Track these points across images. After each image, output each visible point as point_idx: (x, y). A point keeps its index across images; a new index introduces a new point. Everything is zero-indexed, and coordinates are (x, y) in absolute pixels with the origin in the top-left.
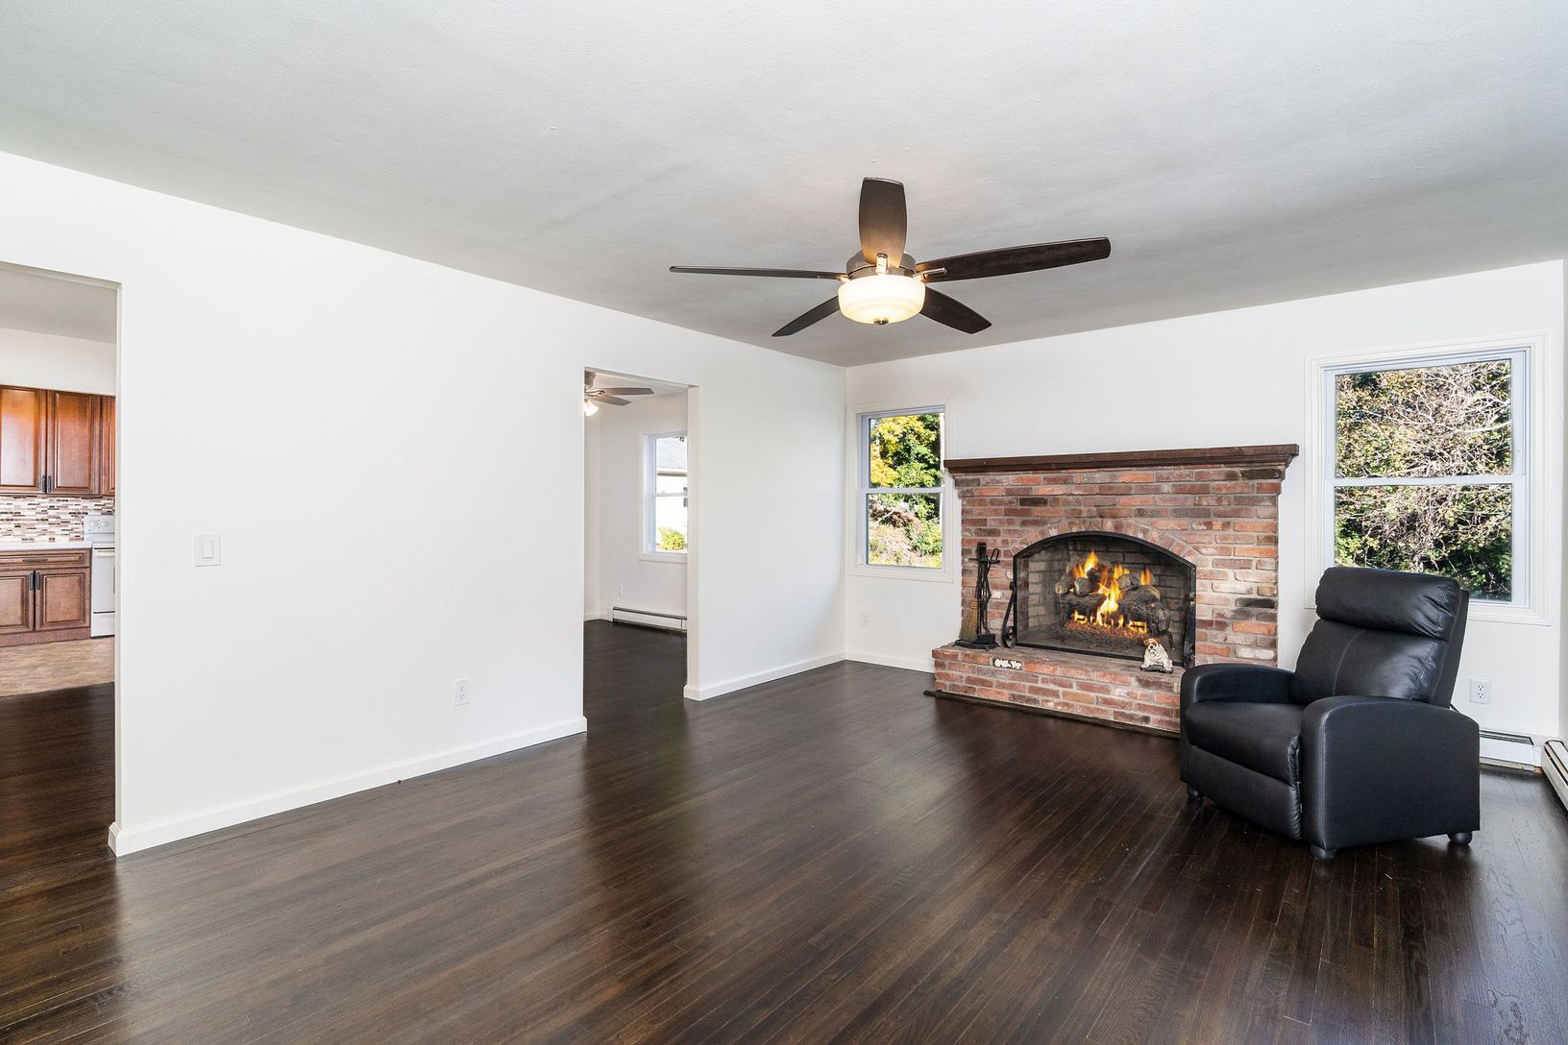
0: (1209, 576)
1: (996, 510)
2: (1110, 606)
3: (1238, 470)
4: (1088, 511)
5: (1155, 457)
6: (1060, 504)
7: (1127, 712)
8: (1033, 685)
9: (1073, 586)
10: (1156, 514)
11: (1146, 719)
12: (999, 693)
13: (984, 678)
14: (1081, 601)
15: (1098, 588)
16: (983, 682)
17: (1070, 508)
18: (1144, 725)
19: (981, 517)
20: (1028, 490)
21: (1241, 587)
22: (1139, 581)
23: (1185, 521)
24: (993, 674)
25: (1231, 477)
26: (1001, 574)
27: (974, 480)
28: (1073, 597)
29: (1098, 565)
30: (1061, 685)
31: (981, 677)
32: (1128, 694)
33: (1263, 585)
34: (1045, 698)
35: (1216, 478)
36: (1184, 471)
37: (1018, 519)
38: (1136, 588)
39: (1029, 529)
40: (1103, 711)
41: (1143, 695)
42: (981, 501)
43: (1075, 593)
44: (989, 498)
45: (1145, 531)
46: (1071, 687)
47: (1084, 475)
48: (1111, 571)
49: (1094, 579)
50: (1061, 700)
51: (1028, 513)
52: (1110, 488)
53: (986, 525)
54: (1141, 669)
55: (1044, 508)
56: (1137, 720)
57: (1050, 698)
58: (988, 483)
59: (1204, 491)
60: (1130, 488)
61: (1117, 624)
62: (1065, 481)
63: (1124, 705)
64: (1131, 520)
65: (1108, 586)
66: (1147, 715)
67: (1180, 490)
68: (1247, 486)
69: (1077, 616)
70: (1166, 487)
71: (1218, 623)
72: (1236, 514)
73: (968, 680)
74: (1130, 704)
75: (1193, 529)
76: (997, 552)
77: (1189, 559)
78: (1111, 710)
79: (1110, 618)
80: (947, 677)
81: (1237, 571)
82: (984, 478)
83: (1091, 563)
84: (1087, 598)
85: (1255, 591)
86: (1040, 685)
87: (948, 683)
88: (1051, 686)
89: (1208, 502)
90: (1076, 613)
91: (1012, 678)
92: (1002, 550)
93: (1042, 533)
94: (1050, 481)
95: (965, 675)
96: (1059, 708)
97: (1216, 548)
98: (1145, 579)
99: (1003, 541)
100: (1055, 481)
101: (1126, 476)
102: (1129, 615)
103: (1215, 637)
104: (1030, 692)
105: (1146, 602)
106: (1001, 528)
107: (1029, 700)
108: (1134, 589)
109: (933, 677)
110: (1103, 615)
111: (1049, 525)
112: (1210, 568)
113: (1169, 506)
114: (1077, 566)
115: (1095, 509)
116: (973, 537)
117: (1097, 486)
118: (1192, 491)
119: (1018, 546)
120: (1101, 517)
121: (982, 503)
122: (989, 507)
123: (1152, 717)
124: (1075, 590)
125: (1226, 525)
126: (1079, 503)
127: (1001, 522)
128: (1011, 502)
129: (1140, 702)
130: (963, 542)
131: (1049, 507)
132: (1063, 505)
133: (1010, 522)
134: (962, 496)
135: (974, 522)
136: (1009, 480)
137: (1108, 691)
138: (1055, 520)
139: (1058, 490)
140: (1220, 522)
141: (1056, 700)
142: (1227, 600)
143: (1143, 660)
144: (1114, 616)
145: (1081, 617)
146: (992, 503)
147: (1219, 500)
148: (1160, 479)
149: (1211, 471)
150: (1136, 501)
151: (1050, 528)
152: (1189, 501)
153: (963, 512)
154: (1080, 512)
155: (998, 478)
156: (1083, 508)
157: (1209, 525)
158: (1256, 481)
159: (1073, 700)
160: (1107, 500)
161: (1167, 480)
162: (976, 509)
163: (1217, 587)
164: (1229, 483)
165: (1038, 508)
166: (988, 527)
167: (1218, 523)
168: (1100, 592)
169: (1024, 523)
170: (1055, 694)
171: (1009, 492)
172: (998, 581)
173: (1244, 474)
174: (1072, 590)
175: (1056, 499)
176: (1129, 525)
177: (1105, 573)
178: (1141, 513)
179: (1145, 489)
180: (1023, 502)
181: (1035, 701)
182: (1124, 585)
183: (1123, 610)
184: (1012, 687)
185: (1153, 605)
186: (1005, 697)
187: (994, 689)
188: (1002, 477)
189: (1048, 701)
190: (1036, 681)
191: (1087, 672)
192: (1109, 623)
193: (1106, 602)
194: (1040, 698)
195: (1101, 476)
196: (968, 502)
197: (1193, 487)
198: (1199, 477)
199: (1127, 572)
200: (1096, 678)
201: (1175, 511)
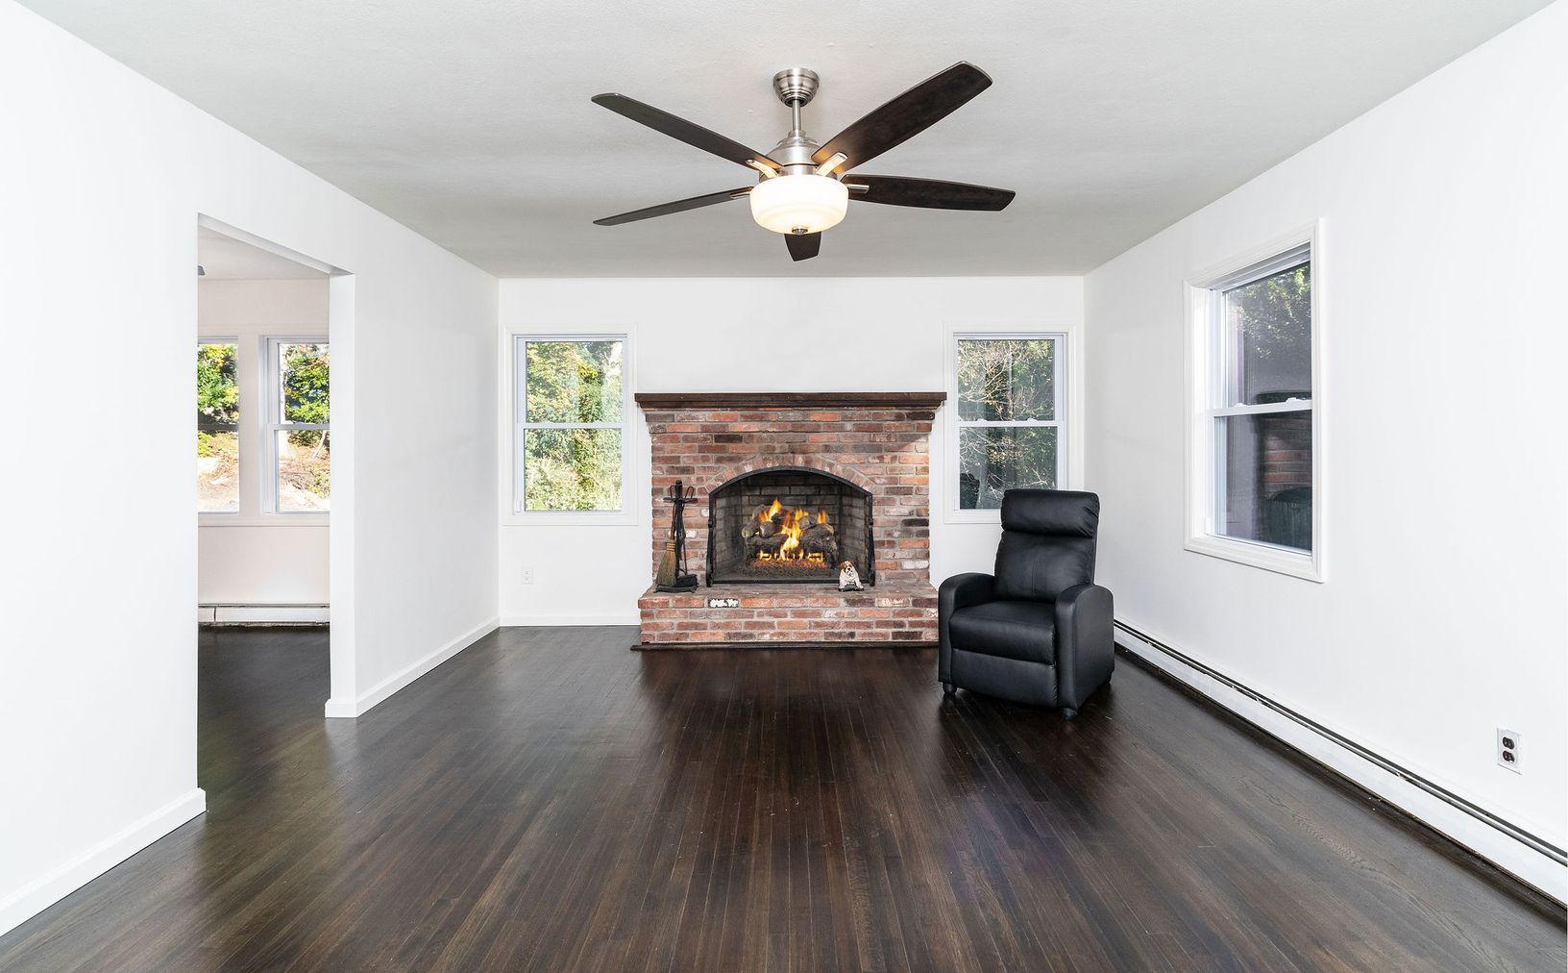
0: (882, 502)
1: (690, 447)
2: (792, 543)
3: (903, 412)
4: (782, 447)
5: (843, 398)
6: (755, 440)
7: (836, 631)
8: (750, 620)
9: (759, 530)
10: (840, 449)
11: (852, 635)
12: (714, 634)
13: (697, 621)
14: (766, 541)
15: (781, 529)
16: (696, 626)
17: (764, 444)
18: (850, 640)
19: (673, 455)
20: (724, 426)
21: (905, 510)
22: (816, 520)
23: (863, 455)
24: (707, 615)
25: (899, 417)
26: (697, 514)
27: (669, 415)
28: (759, 539)
29: (781, 510)
30: (776, 616)
31: (695, 621)
32: (836, 614)
33: (922, 507)
34: (761, 631)
35: (889, 418)
36: (865, 412)
37: (713, 456)
38: (814, 526)
39: (724, 465)
40: (815, 634)
41: (849, 614)
42: (673, 437)
43: (760, 535)
44: (682, 435)
45: (831, 465)
46: (785, 616)
47: (779, 413)
48: (793, 515)
49: (777, 522)
50: (777, 630)
51: (723, 449)
52: (802, 426)
53: (679, 462)
54: (840, 590)
55: (739, 445)
56: (844, 637)
57: (765, 631)
58: (682, 419)
59: (878, 429)
60: (819, 426)
61: (797, 557)
62: (761, 419)
63: (833, 625)
64: (818, 456)
65: (790, 527)
66: (852, 630)
67: (859, 429)
68: (910, 425)
69: (762, 554)
70: (849, 426)
71: (889, 542)
72: (900, 448)
73: (681, 626)
74: (838, 623)
75: (869, 462)
76: (692, 490)
77: (866, 489)
78: (821, 631)
79: (790, 553)
80: (656, 627)
81: (902, 497)
82: (678, 414)
83: (775, 509)
84: (771, 539)
85: (915, 513)
86: (756, 619)
87: (656, 633)
88: (767, 619)
89: (880, 438)
90: (762, 552)
91: (729, 617)
92: (697, 488)
93: (737, 469)
94: (747, 418)
95: (676, 622)
96: (775, 639)
97: (886, 479)
98: (822, 518)
99: (698, 479)
100: (751, 418)
101: (817, 415)
102: (808, 549)
103: (887, 554)
104: (746, 628)
105: (822, 537)
106: (695, 466)
107: (745, 636)
108: (812, 528)
109: (639, 629)
110: (785, 552)
111: (744, 462)
112: (882, 495)
113: (850, 442)
114: (763, 513)
115: (787, 445)
116: (664, 476)
117: (790, 424)
118: (869, 429)
119: (714, 482)
120: (793, 453)
121: (674, 439)
122: (682, 444)
123: (857, 631)
124: (760, 532)
125: (894, 459)
126: (772, 439)
127: (695, 459)
128: (705, 439)
129: (847, 620)
130: (654, 480)
131: (743, 444)
132: (758, 442)
133: (705, 459)
134: (653, 433)
135: (666, 460)
136: (705, 416)
137: (819, 615)
138: (749, 456)
139: (754, 427)
140: (889, 456)
141: (772, 631)
142: (895, 522)
143: (838, 582)
144: (796, 551)
145: (767, 555)
146: (686, 439)
147: (889, 437)
148: (845, 419)
149: (885, 412)
150: (823, 438)
151: (746, 464)
152: (865, 437)
153: (654, 449)
154: (774, 448)
155: (694, 414)
156: (776, 445)
157: (881, 458)
158: (916, 422)
159: (789, 628)
160: (797, 437)
161: (851, 419)
162: (669, 446)
163: (888, 512)
164: (897, 423)
165: (734, 445)
166: (682, 465)
167: (888, 457)
168: (783, 532)
169: (719, 460)
170: (771, 625)
171: (705, 429)
172: (692, 520)
173: (908, 415)
174: (758, 533)
175: (750, 436)
176: (818, 460)
177: (788, 517)
178: (827, 449)
179: (831, 427)
180: (718, 438)
181: (751, 636)
182: (804, 524)
183: (804, 546)
184: (727, 625)
185: (828, 539)
186: (719, 637)
187: (709, 631)
188: (697, 413)
189: (764, 634)
190: (752, 616)
191: (801, 599)
192: (790, 557)
193: (788, 541)
194: (755, 632)
195: (794, 415)
196: (659, 439)
197: (870, 426)
198: (876, 417)
199: (806, 514)
200: (809, 603)
201: (855, 447)
